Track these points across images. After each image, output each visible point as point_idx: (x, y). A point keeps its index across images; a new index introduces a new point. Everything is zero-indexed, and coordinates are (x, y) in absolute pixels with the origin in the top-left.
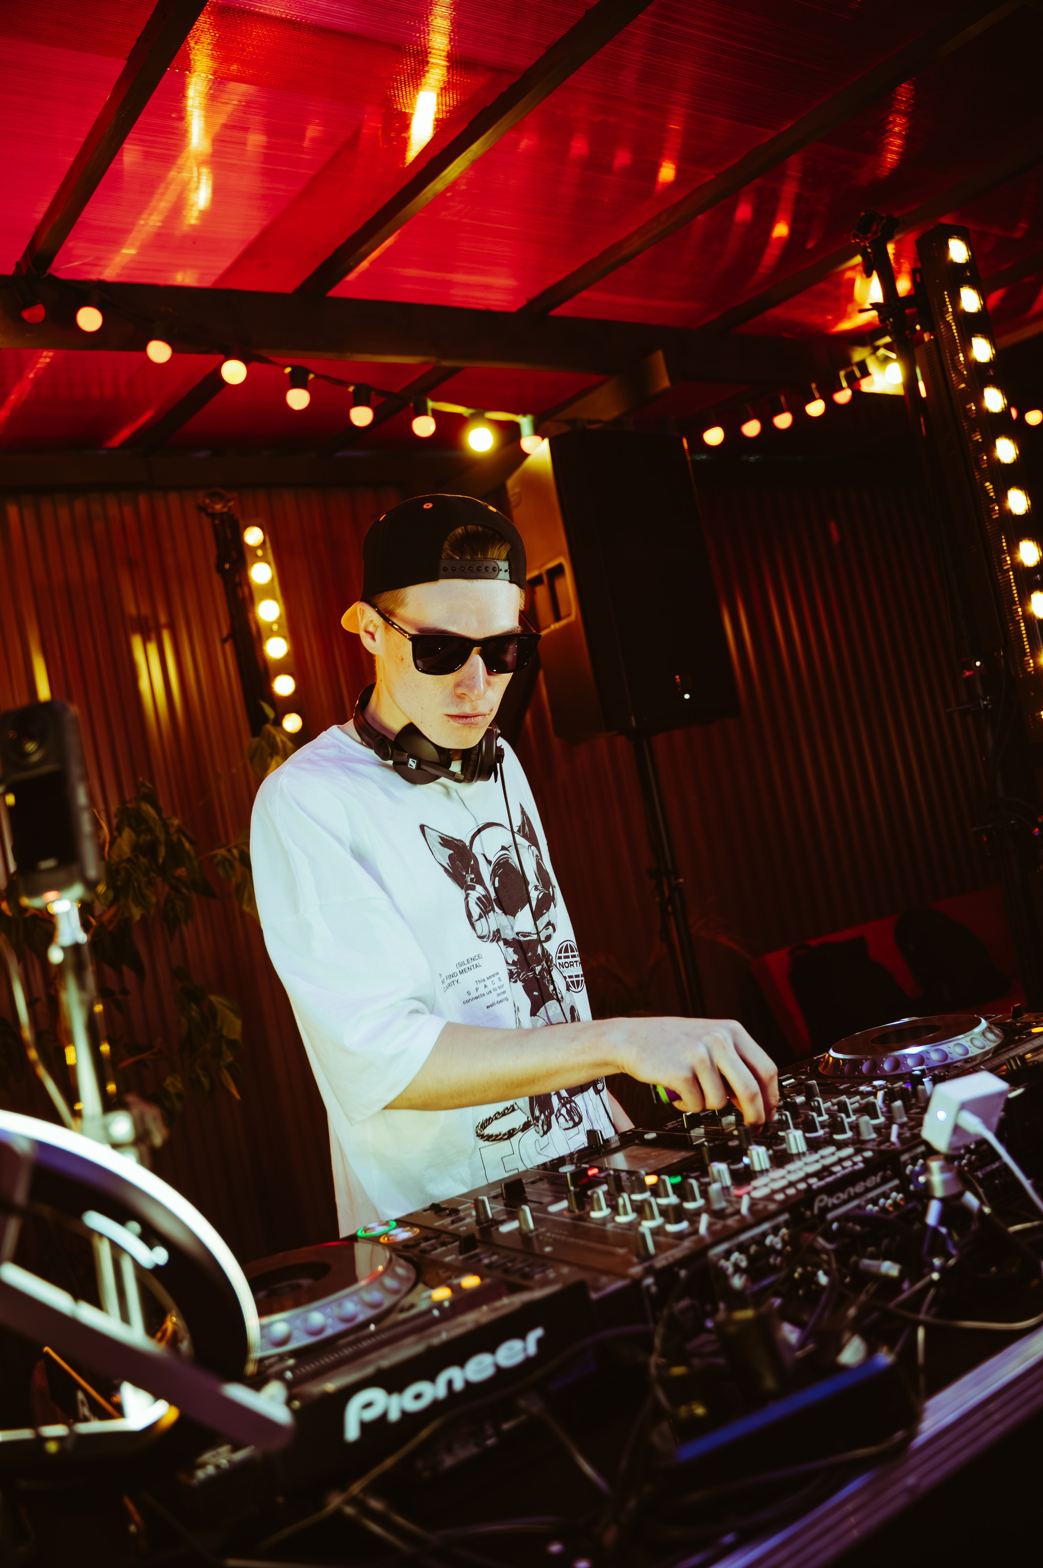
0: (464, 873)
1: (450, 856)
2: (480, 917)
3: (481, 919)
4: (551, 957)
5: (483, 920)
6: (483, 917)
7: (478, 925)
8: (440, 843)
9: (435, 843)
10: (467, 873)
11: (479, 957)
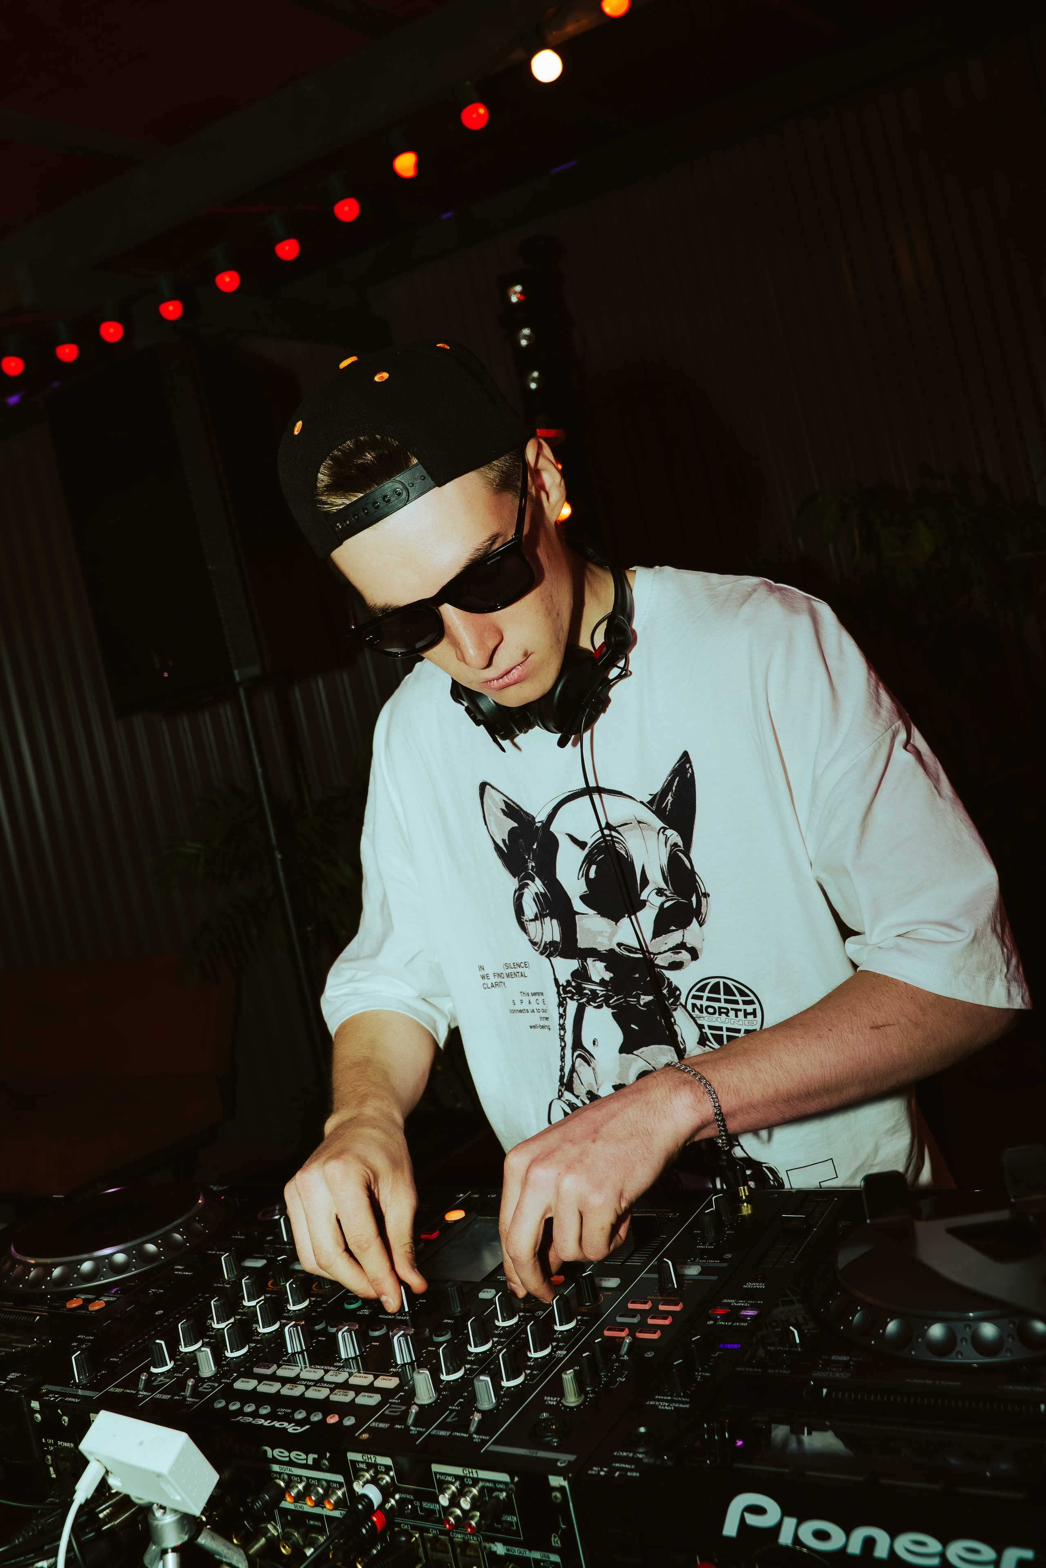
0: (527, 857)
1: (512, 832)
2: (536, 919)
3: (536, 921)
4: (678, 992)
5: (538, 923)
6: (538, 920)
7: (531, 927)
8: (503, 810)
9: (495, 810)
10: (529, 858)
11: (526, 965)
